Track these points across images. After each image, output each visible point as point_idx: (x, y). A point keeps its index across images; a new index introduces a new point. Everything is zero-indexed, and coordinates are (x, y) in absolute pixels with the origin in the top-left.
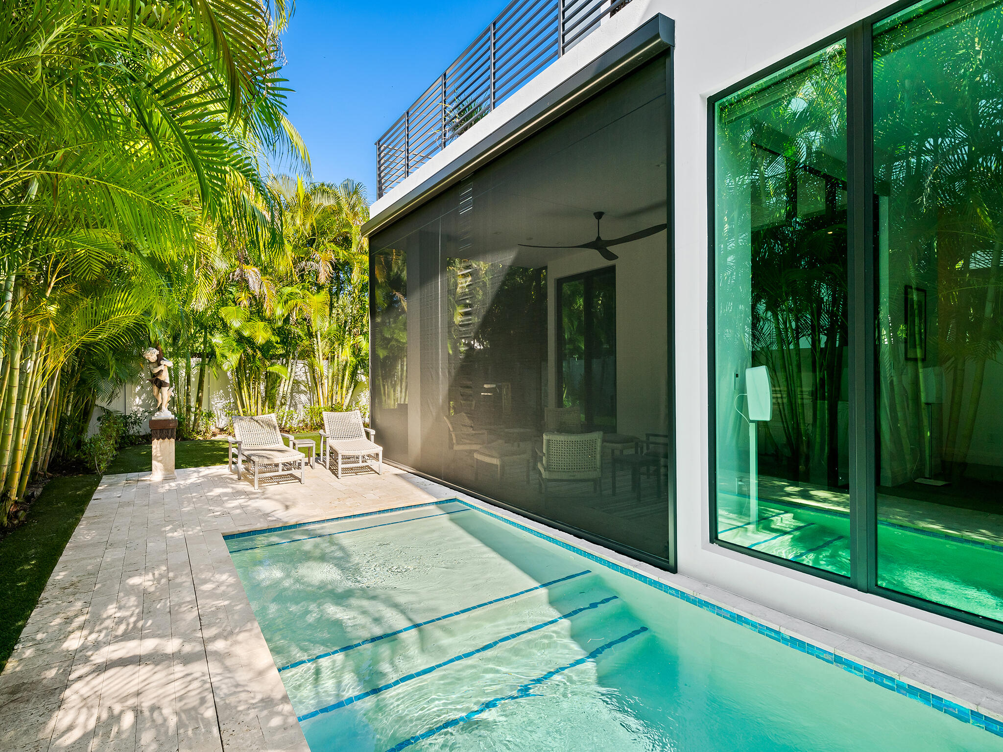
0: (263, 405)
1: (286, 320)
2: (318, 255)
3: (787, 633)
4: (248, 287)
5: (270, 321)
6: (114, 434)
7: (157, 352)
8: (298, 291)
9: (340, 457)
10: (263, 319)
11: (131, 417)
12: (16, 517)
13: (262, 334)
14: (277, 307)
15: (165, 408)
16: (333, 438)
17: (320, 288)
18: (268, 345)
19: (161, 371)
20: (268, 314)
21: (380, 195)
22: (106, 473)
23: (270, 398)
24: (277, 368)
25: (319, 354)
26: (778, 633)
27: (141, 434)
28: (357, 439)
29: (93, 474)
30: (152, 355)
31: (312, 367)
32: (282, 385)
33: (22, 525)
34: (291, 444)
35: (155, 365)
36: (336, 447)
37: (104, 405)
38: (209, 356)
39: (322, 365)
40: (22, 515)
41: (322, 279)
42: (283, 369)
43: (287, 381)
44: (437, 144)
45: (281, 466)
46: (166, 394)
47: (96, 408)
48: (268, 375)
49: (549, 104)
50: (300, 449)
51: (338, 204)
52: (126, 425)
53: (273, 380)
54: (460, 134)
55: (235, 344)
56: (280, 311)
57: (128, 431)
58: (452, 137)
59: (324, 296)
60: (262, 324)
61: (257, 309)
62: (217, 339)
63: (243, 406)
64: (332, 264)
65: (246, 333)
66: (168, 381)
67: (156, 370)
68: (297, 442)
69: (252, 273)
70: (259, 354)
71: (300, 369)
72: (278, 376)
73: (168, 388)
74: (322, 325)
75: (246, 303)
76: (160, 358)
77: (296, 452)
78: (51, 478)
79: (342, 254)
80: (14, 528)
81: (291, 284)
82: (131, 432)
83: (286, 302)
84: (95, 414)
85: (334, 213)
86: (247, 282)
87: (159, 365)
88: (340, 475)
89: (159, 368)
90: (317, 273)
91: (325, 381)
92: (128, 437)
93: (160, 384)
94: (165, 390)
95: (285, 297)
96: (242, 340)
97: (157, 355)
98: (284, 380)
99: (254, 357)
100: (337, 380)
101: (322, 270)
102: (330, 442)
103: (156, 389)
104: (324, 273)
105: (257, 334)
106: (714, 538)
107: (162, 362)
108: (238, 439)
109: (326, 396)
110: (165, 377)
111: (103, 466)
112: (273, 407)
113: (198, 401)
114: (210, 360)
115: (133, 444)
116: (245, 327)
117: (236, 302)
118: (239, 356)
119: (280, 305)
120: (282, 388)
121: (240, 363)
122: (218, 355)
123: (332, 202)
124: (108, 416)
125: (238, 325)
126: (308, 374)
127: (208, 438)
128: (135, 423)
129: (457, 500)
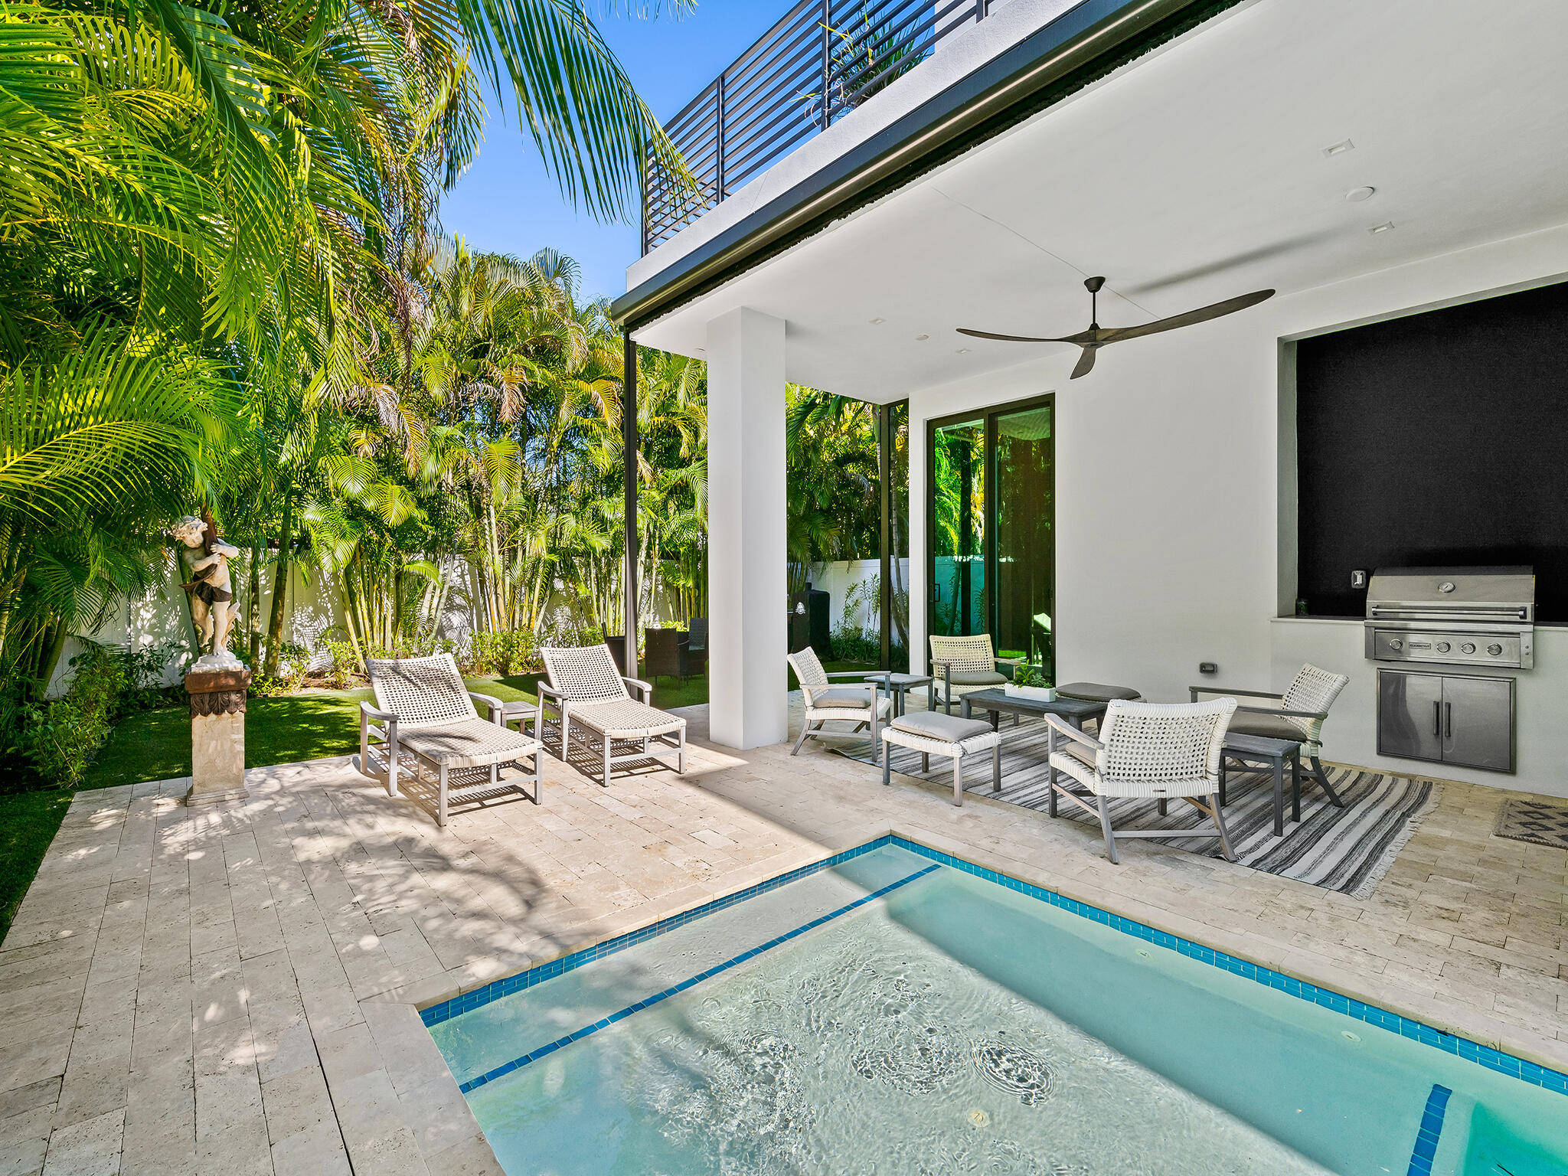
0: (394, 630)
2: (498, 372)
5: (411, 484)
6: (104, 696)
7: (204, 526)
8: (462, 434)
9: (605, 741)
10: (399, 479)
11: (142, 657)
13: (397, 508)
14: (426, 460)
15: (221, 647)
16: (571, 699)
18: (410, 523)
19: (213, 567)
20: (408, 472)
21: (645, 250)
22: (83, 786)
23: (405, 623)
24: (420, 565)
25: (491, 544)
27: (163, 686)
28: (614, 699)
29: (51, 789)
30: (192, 532)
31: (479, 565)
32: (428, 596)
35: (199, 554)
37: (84, 632)
38: (300, 543)
39: (494, 561)
41: (507, 414)
42: (431, 571)
43: (438, 591)
44: (813, 118)
46: (225, 614)
47: (68, 640)
48: (404, 578)
51: (533, 287)
52: (129, 674)
53: (408, 588)
55: (345, 523)
56: (431, 467)
57: (136, 684)
60: (396, 489)
61: (389, 462)
62: (311, 515)
63: (359, 635)
64: (523, 390)
65: (370, 505)
66: (228, 589)
67: (201, 566)
69: (383, 393)
70: (390, 542)
71: (454, 572)
72: (419, 582)
73: (228, 603)
75: (369, 449)
76: (209, 539)
79: (542, 375)
82: (142, 684)
84: (68, 650)
87: (208, 553)
89: (209, 561)
90: (497, 403)
92: (136, 694)
93: (212, 596)
94: (222, 608)
95: (441, 444)
96: (356, 513)
97: (204, 533)
98: (430, 588)
99: (381, 545)
100: (521, 588)
101: (505, 398)
102: (570, 707)
103: (199, 606)
104: (510, 404)
105: (389, 505)
107: (214, 547)
109: (503, 615)
110: (221, 579)
111: (75, 770)
112: (409, 633)
113: (275, 626)
114: (298, 552)
115: (145, 707)
116: (368, 494)
117: (348, 448)
118: (353, 544)
119: (433, 457)
120: (426, 604)
121: (354, 556)
122: (314, 542)
123: (523, 283)
124: (93, 655)
125: (354, 488)
126: (467, 578)
127: (295, 692)
128: (150, 668)
129: (892, 838)
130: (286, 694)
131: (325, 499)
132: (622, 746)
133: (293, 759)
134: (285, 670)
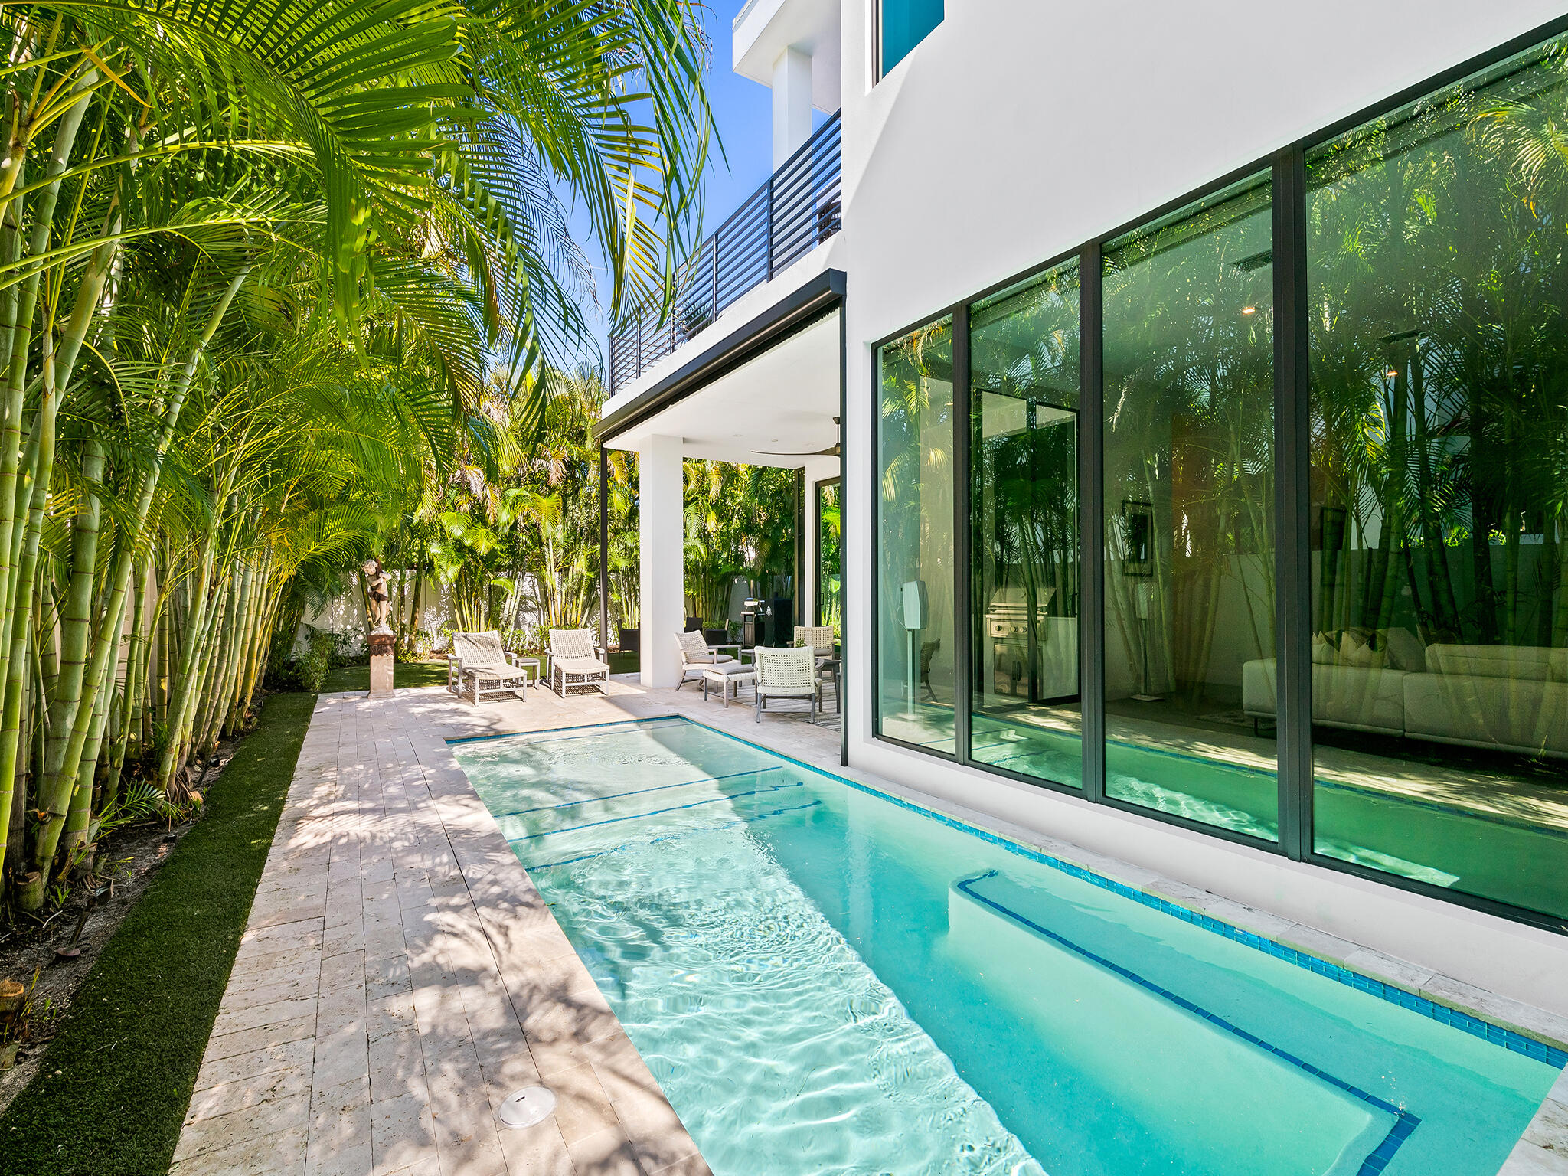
0: (486, 622)
1: (514, 527)
2: (549, 452)
3: (907, 801)
4: (469, 490)
5: (494, 528)
6: (327, 652)
7: (376, 565)
8: (527, 493)
9: (564, 675)
10: (485, 525)
11: (340, 636)
12: (250, 723)
13: (485, 543)
14: (501, 512)
15: (383, 623)
16: (560, 657)
17: (552, 490)
18: (493, 553)
19: (380, 584)
20: (491, 521)
21: (613, 394)
22: (322, 692)
23: (494, 619)
24: (502, 580)
25: (550, 566)
26: (901, 801)
27: (351, 655)
28: (586, 659)
29: (309, 691)
30: (372, 568)
31: (542, 581)
32: (508, 601)
33: (255, 730)
34: (514, 662)
35: (374, 578)
36: (560, 666)
37: (310, 621)
38: (428, 567)
39: (552, 577)
40: (255, 720)
41: (554, 480)
42: (510, 584)
43: (514, 598)
45: (502, 684)
46: (385, 606)
47: (302, 626)
48: (492, 589)
49: (753, 331)
50: (523, 667)
53: (496, 596)
54: (690, 338)
55: (454, 554)
56: (505, 517)
58: (682, 340)
59: (555, 499)
60: (484, 532)
61: (479, 515)
62: (434, 549)
64: (565, 463)
65: (468, 542)
66: (387, 595)
67: (375, 584)
68: (519, 660)
69: (475, 475)
70: (482, 565)
71: (526, 584)
72: (503, 591)
73: (386, 602)
74: (555, 532)
75: (466, 507)
76: (378, 571)
77: (519, 669)
78: (267, 695)
79: (576, 450)
80: (249, 732)
81: (518, 486)
82: (340, 653)
83: (512, 506)
84: (302, 631)
85: (565, 402)
86: (468, 484)
87: (378, 578)
88: (564, 695)
89: (378, 581)
90: (547, 473)
91: (558, 597)
92: (337, 657)
93: (379, 598)
94: (384, 604)
95: (510, 502)
96: (460, 547)
97: (376, 568)
99: (476, 568)
100: (571, 595)
101: (553, 469)
102: (555, 660)
103: (373, 603)
104: (556, 471)
105: (480, 542)
106: (877, 732)
107: (381, 574)
108: (459, 656)
109: (558, 614)
110: (383, 590)
111: (318, 685)
112: (496, 626)
113: (413, 619)
114: (427, 572)
115: (342, 666)
116: (466, 535)
117: (455, 507)
118: (458, 567)
119: (506, 510)
120: (507, 606)
121: (460, 575)
122: (436, 567)
123: (564, 391)
124: (313, 635)
125: (458, 533)
126: (537, 588)
127: (424, 660)
128: (344, 642)
129: (677, 716)
130: (418, 661)
131: (443, 540)
132: (571, 677)
133: (416, 686)
134: (420, 648)
